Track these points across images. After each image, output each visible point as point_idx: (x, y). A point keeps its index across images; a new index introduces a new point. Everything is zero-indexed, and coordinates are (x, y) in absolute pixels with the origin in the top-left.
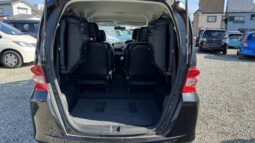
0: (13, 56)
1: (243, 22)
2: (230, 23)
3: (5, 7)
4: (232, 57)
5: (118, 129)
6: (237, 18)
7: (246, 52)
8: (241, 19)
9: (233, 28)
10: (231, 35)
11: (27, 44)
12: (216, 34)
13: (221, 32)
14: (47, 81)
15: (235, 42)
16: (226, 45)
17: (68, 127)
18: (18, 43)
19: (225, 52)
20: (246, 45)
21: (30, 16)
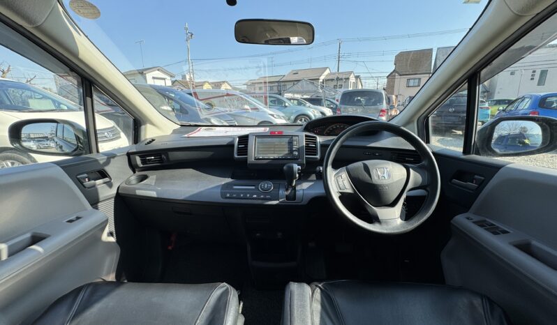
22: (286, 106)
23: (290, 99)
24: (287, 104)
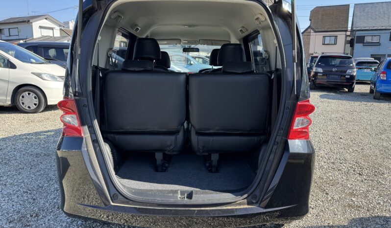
0: (33, 95)
1: (378, 44)
2: (357, 46)
3: (21, 27)
4: (362, 96)
5: (190, 196)
6: (368, 39)
7: (383, 88)
8: (375, 40)
9: (363, 54)
10: (359, 64)
11: (53, 77)
12: (338, 61)
13: (345, 59)
14: (83, 123)
15: (367, 73)
16: (352, 77)
17: (114, 191)
18: (39, 75)
19: (351, 90)
20: (383, 77)
21: (58, 38)
22: (191, 64)
23: (195, 58)
24: (192, 62)
